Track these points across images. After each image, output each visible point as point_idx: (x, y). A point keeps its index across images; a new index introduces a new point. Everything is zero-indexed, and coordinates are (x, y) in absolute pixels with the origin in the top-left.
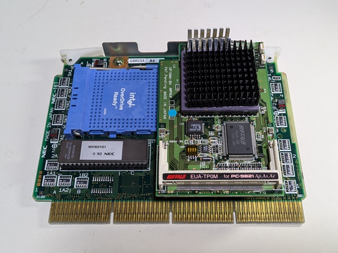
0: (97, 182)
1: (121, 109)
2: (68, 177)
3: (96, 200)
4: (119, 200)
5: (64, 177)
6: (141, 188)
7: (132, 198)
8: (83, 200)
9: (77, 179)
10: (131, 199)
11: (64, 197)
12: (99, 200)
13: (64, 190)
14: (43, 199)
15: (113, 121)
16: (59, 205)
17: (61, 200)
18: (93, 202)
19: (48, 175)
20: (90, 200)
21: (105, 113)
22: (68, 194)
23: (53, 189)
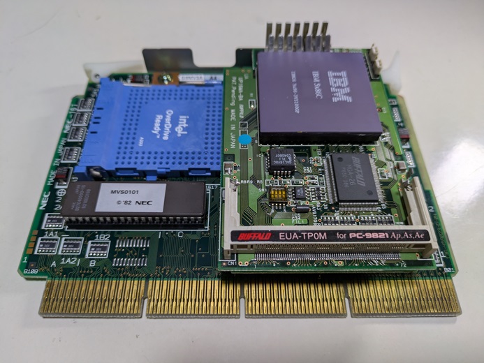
0: (123, 248)
1: (166, 138)
2: (77, 240)
3: (120, 277)
4: (157, 277)
5: (70, 240)
6: (193, 259)
7: (178, 273)
8: (99, 277)
9: (92, 243)
10: (176, 277)
11: (68, 272)
12: (124, 277)
13: (69, 260)
14: (34, 274)
15: (153, 155)
16: (59, 285)
17: (63, 277)
18: (114, 281)
19: (46, 237)
20: (110, 277)
21: (141, 144)
22: (75, 267)
23: (52, 258)
